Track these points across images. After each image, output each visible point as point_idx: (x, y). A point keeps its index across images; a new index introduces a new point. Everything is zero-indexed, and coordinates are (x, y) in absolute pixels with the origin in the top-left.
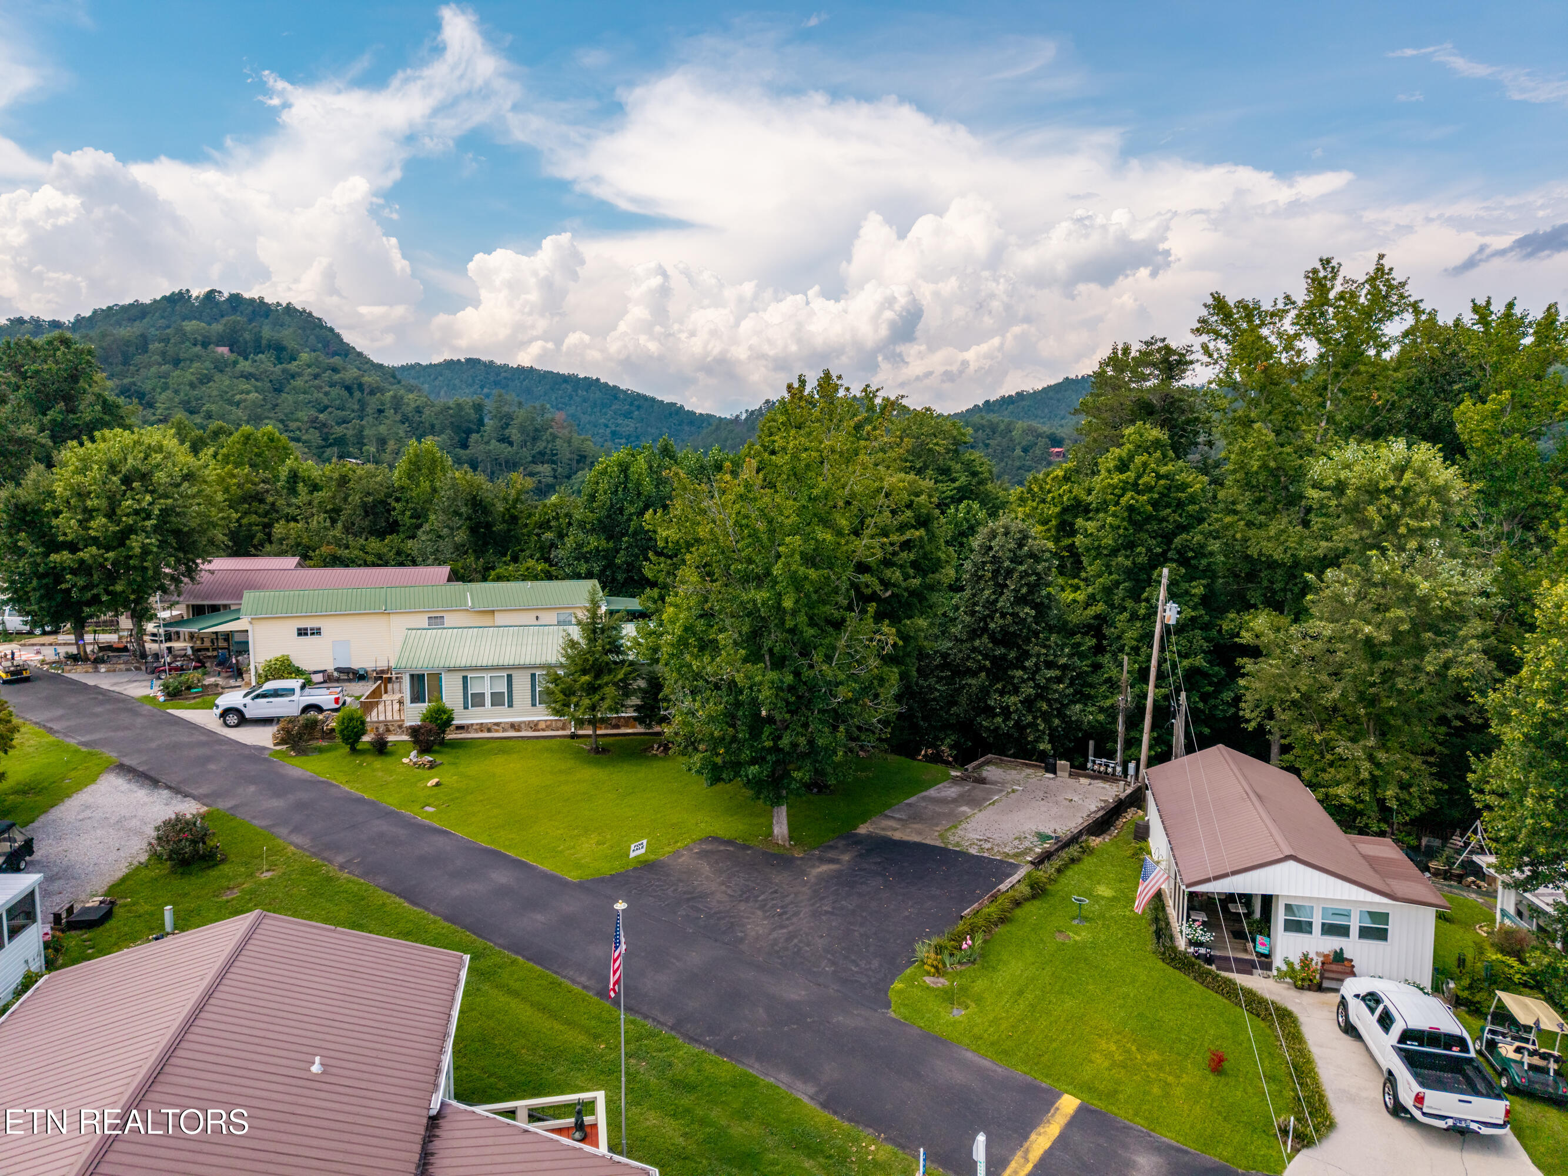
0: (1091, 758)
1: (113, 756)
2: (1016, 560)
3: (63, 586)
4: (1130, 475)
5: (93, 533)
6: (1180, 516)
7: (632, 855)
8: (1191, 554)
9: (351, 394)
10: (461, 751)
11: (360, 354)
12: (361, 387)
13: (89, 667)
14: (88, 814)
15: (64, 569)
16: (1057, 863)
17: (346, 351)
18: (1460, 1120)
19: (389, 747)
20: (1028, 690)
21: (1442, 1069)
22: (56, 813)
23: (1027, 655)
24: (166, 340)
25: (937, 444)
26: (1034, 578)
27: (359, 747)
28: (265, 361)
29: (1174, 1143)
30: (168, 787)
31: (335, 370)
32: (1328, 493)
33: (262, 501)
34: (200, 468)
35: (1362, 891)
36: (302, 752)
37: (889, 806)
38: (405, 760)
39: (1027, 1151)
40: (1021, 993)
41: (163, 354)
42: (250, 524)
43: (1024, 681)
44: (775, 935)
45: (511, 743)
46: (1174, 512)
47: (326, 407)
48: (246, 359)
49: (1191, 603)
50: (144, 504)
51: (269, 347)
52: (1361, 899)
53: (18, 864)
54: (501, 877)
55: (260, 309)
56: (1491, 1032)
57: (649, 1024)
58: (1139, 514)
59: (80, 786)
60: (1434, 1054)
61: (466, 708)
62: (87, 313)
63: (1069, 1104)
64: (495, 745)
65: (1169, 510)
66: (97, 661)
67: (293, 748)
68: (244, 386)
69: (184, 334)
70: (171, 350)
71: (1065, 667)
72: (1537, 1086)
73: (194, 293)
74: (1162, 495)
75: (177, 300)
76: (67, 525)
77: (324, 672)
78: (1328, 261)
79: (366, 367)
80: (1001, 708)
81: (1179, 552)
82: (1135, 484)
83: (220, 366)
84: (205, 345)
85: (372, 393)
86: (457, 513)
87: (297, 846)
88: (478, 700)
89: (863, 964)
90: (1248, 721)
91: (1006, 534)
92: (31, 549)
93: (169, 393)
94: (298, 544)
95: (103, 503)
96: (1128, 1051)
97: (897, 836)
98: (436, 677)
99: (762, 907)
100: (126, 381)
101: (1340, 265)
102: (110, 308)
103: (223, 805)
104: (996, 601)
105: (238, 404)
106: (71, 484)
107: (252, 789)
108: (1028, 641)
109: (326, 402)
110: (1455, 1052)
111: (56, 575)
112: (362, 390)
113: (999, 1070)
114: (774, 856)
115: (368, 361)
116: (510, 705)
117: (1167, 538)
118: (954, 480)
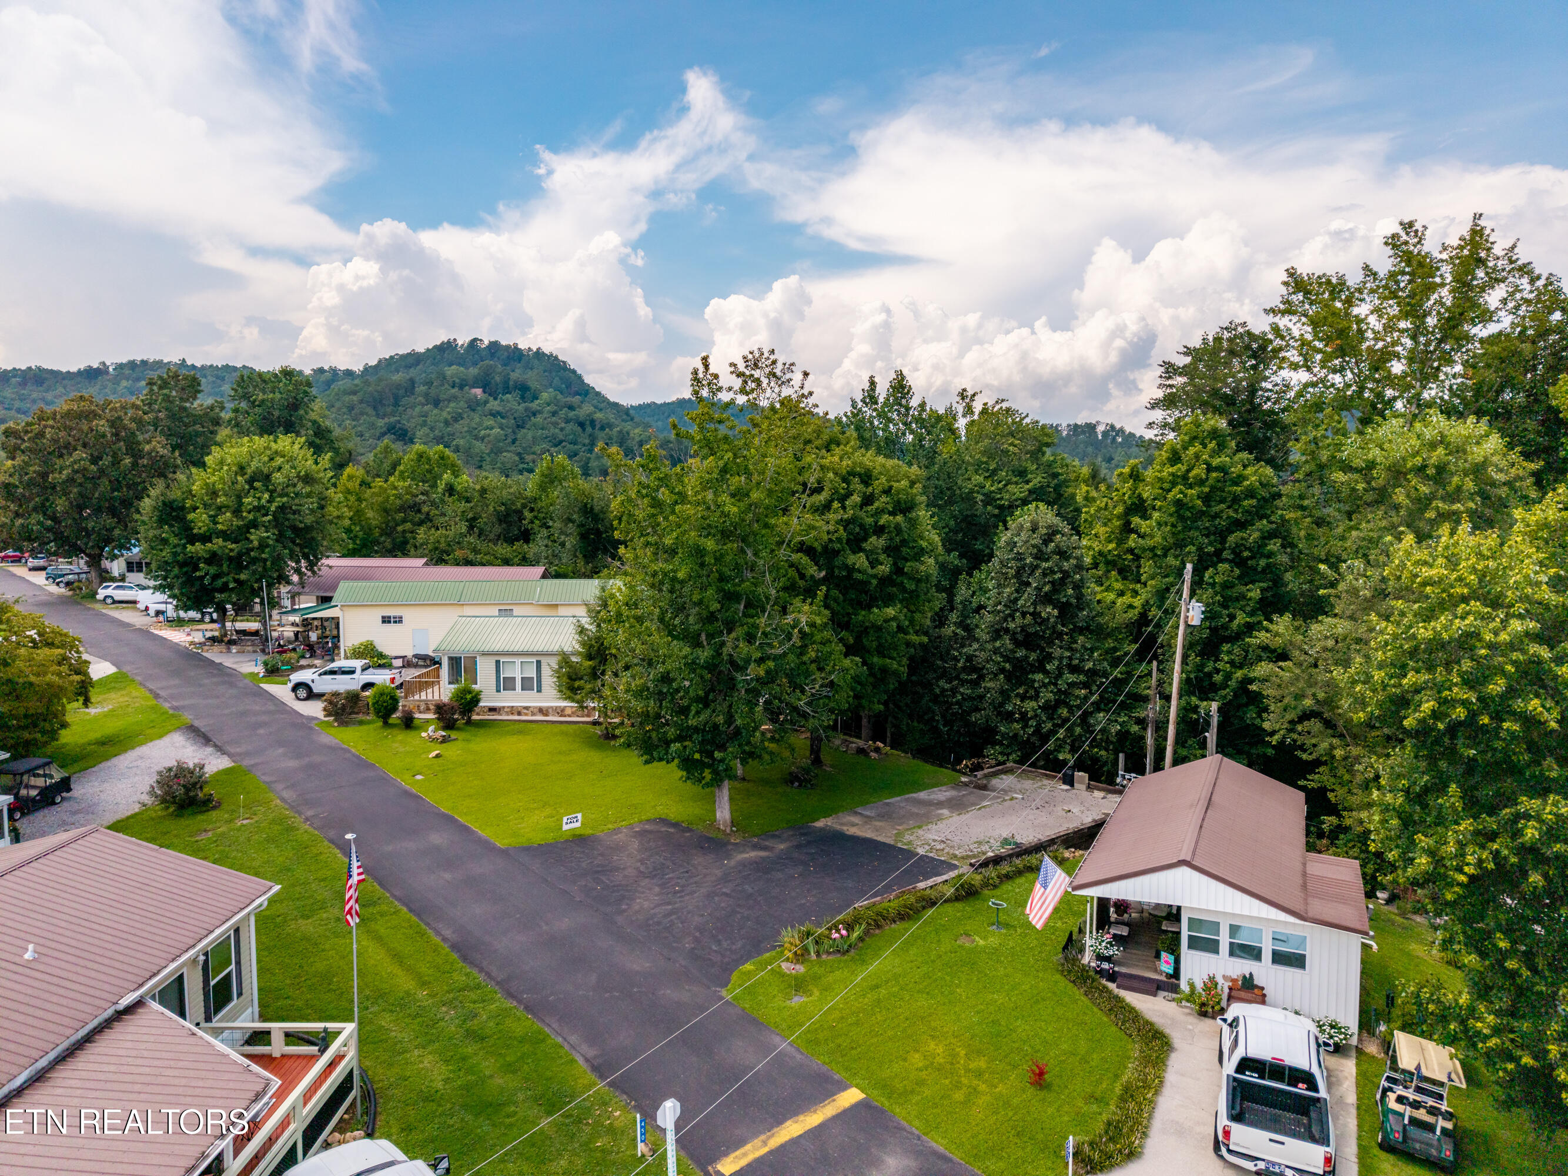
0: (1121, 772)
1: (188, 718)
2: (1040, 556)
3: (198, 574)
4: (1180, 468)
5: (220, 527)
6: (1236, 511)
7: (565, 827)
8: (1246, 554)
9: (584, 430)
10: (482, 731)
11: (598, 394)
12: (593, 423)
13: (223, 647)
14: (139, 763)
15: (199, 559)
16: (1005, 868)
17: (586, 392)
18: (1274, 1164)
19: (416, 722)
20: (1047, 695)
21: (1285, 1108)
22: (115, 761)
23: (1049, 657)
24: (429, 384)
25: (1012, 444)
26: (1058, 576)
27: (391, 721)
28: (512, 402)
29: (941, 1149)
30: (215, 746)
31: (571, 408)
32: (1356, 476)
33: (419, 511)
34: (318, 472)
35: (1265, 907)
36: (343, 723)
37: (864, 804)
38: (424, 734)
39: (769, 1138)
40: (877, 987)
41: (426, 395)
42: (404, 531)
43: (1045, 685)
44: (657, 910)
45: (534, 726)
46: (1229, 507)
47: (561, 442)
48: (495, 399)
49: (1248, 609)
50: (263, 501)
51: (516, 387)
52: (1264, 915)
53: (53, 798)
54: (437, 838)
55: (514, 355)
56: (1388, 1079)
57: (481, 978)
58: (1188, 509)
59: (150, 739)
60: (1274, 1089)
61: (498, 691)
62: (373, 362)
63: (851, 1096)
64: (517, 726)
65: (1223, 506)
66: (231, 642)
67: (336, 720)
68: (490, 422)
69: (444, 378)
70: (433, 392)
71: (1093, 673)
72: (1417, 1146)
73: (460, 342)
74: (1213, 488)
75: (446, 348)
76: (200, 519)
77: (403, 657)
78: (1411, 224)
79: (602, 405)
80: (1021, 713)
81: (1234, 552)
82: (1185, 477)
83: (473, 405)
84: (461, 387)
85: (602, 428)
86: (570, 520)
87: (283, 800)
88: (508, 684)
89: (725, 944)
90: (1273, 733)
91: (1034, 529)
92: (174, 540)
93: (426, 430)
94: (436, 549)
95: (231, 502)
96: (955, 1056)
97: (852, 831)
98: (473, 660)
99: (662, 886)
100: (393, 419)
101: (1425, 227)
102: (392, 357)
103: (247, 762)
104: (1017, 600)
105: (483, 439)
106: (207, 484)
107: (281, 751)
108: (1051, 643)
109: (561, 437)
110: (1301, 1089)
111: (192, 563)
112: (593, 427)
113: (798, 1056)
114: (710, 840)
115: (605, 400)
116: (539, 690)
117: (1222, 536)
118: (1027, 482)
